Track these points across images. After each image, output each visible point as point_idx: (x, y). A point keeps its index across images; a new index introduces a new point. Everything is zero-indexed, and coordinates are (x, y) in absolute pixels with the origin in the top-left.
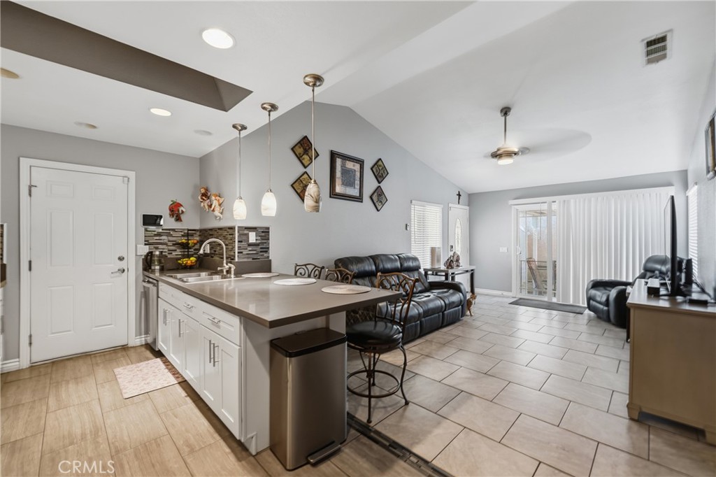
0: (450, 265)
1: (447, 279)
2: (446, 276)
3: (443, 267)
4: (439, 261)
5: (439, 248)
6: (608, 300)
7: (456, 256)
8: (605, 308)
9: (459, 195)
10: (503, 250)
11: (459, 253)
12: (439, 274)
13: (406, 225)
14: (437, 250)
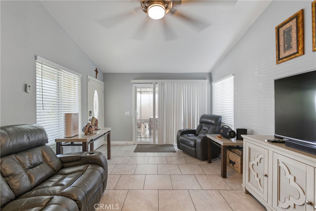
0: (89, 131)
1: (85, 149)
2: (84, 145)
3: (81, 134)
4: (76, 128)
5: (76, 114)
6: (195, 144)
7: (94, 121)
8: (194, 149)
9: (96, 71)
10: (127, 113)
11: (96, 117)
12: (75, 143)
13: (26, 86)
14: (73, 117)
